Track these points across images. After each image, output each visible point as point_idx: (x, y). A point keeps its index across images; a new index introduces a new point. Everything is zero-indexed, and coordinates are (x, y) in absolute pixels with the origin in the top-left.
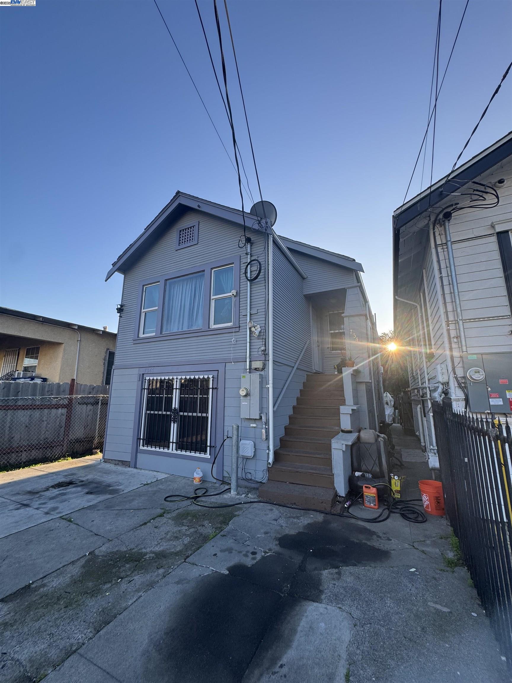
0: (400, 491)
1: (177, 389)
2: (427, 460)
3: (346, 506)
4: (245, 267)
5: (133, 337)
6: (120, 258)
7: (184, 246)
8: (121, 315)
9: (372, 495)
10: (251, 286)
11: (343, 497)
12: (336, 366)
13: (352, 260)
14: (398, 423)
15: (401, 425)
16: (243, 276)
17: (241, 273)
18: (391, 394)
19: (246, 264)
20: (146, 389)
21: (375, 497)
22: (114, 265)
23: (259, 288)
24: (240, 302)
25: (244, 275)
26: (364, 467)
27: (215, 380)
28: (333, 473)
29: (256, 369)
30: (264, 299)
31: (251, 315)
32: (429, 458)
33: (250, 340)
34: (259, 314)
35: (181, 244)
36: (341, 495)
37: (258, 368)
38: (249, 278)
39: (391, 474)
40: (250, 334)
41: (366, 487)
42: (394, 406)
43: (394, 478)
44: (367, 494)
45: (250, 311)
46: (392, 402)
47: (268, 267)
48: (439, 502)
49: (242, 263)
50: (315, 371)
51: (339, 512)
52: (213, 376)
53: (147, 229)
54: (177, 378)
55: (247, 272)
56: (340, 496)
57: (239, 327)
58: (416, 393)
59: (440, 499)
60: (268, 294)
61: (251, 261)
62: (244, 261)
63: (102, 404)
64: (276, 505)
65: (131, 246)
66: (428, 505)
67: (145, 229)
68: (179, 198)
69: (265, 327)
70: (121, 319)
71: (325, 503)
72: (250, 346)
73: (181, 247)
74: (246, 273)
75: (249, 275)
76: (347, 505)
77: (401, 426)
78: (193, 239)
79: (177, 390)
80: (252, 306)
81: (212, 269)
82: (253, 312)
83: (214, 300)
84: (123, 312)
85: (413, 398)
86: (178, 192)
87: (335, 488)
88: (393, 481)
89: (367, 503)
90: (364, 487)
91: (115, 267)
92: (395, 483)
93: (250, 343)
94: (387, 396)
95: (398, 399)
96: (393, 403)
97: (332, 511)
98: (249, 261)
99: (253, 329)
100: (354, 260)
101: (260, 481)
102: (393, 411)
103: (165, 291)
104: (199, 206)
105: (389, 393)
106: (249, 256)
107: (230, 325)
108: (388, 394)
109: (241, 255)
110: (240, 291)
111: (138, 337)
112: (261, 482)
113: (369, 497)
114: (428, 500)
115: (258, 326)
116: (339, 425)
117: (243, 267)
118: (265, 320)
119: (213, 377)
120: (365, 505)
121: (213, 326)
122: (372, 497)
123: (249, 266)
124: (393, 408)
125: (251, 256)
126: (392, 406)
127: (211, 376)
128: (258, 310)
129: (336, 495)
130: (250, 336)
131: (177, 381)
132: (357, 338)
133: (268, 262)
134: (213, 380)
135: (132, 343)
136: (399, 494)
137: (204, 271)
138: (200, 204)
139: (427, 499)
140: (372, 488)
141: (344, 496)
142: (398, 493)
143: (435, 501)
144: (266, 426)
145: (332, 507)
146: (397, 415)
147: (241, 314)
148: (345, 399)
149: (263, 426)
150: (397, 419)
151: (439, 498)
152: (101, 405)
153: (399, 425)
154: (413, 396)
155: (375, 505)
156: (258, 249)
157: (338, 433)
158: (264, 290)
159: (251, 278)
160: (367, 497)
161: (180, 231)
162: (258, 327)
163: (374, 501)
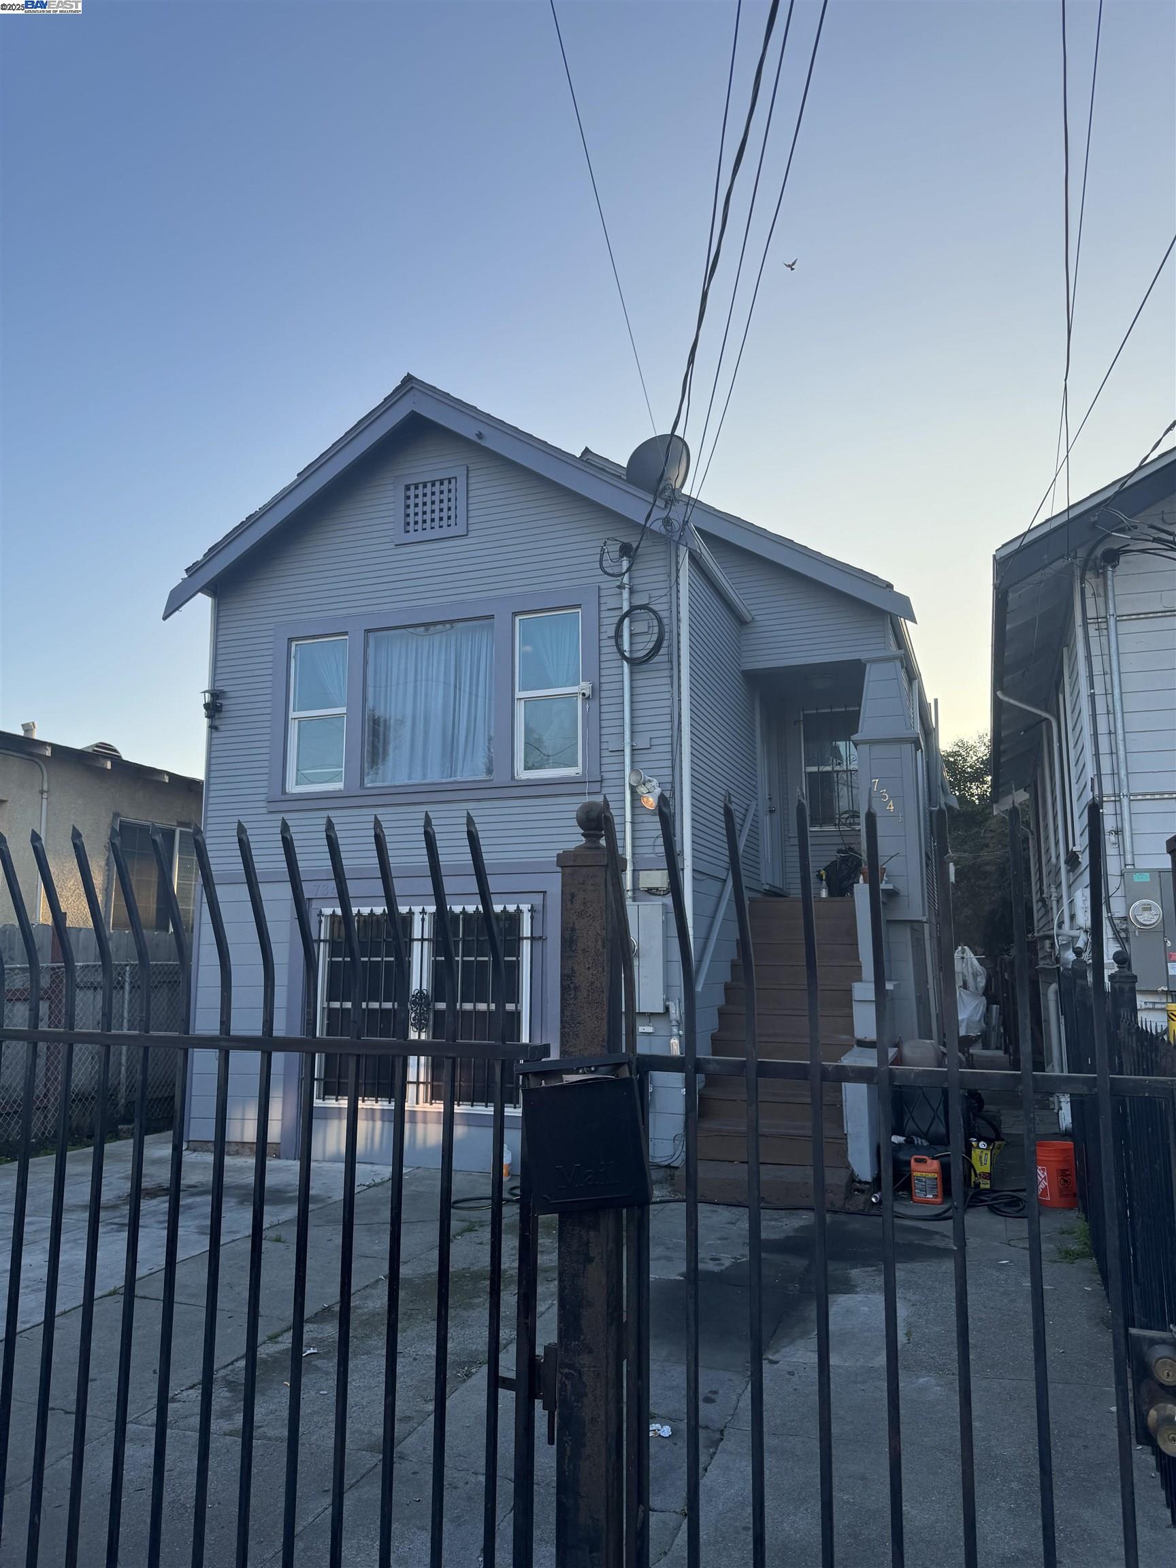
0: (990, 1174)
1: (426, 940)
2: (1056, 1111)
3: (873, 1200)
4: (616, 620)
5: (265, 791)
6: (214, 551)
7: (421, 536)
8: (217, 723)
9: (930, 1175)
10: (631, 673)
11: (867, 1183)
12: (823, 872)
13: (885, 586)
14: (997, 1048)
15: (1006, 1052)
16: (609, 647)
17: (603, 636)
18: (980, 950)
19: (619, 613)
20: (324, 941)
21: (936, 1179)
22: (193, 571)
23: (654, 681)
24: (603, 715)
25: (613, 642)
26: (910, 1126)
27: (539, 916)
28: (845, 1132)
29: (650, 891)
30: (668, 710)
31: (633, 750)
32: (1060, 1108)
33: (633, 815)
34: (655, 749)
35: (411, 528)
36: (863, 1180)
37: (657, 889)
38: (627, 654)
39: (972, 1139)
40: (633, 800)
41: (917, 1161)
42: (986, 992)
43: (978, 1147)
44: (919, 1174)
45: (632, 739)
46: (979, 979)
47: (679, 627)
48: (1066, 1181)
49: (603, 607)
50: (767, 887)
51: (861, 1207)
52: (532, 907)
53: (306, 475)
54: (423, 912)
55: (622, 636)
56: (860, 1182)
57: (601, 781)
58: (1049, 950)
59: (1069, 1175)
60: (680, 700)
61: (633, 608)
62: (611, 602)
63: (133, 987)
64: (719, 1204)
65: (252, 520)
66: (1044, 1190)
67: (298, 475)
68: (411, 394)
69: (673, 783)
70: (215, 735)
71: (832, 1192)
72: (633, 831)
73: (412, 537)
74: (618, 635)
75: (626, 647)
76: (876, 1197)
77: (1007, 1056)
78: (449, 518)
79: (426, 943)
80: (637, 728)
81: (515, 614)
82: (642, 742)
83: (523, 701)
84: (222, 715)
85: (1041, 964)
86: (409, 379)
87: (850, 1165)
88: (975, 1154)
89: (918, 1194)
90: (912, 1161)
91: (194, 577)
92: (981, 1157)
93: (632, 823)
94: (963, 958)
95: (998, 969)
96: (982, 982)
97: (847, 1206)
98: (626, 608)
99: (642, 790)
100: (890, 586)
101: (667, 1163)
102: (982, 1009)
103: (366, 663)
104: (480, 436)
105: (971, 949)
106: (626, 594)
107: (574, 775)
108: (969, 953)
109: (603, 586)
110: (600, 683)
111: (284, 792)
112: (668, 1166)
113: (924, 1180)
114: (1045, 1178)
115: (655, 782)
116: (851, 1030)
117: (611, 620)
118: (673, 767)
119: (532, 910)
120: (914, 1198)
121: (523, 775)
122: (929, 1179)
123: (626, 621)
124: (984, 998)
125: (632, 592)
126: (981, 992)
127: (525, 907)
128: (651, 738)
129: (853, 1179)
130: (633, 807)
131: (423, 920)
132: (891, 803)
133: (678, 612)
134: (532, 918)
135: (264, 811)
136: (989, 1182)
137: (492, 617)
138: (485, 430)
139: (1043, 1177)
140: (929, 1161)
141: (869, 1179)
142: (986, 1178)
143: (1059, 1178)
144: (679, 1030)
145: (846, 1198)
146: (994, 1022)
147: (604, 746)
148: (861, 966)
149: (671, 1030)
150: (993, 1036)
151: (1067, 1173)
152: (131, 991)
153: (1000, 1053)
154: (1042, 958)
155: (936, 1196)
156: (650, 576)
157: (850, 1047)
158: (668, 688)
159: (631, 651)
160: (920, 1180)
161: (408, 488)
162: (653, 784)
163: (934, 1188)
